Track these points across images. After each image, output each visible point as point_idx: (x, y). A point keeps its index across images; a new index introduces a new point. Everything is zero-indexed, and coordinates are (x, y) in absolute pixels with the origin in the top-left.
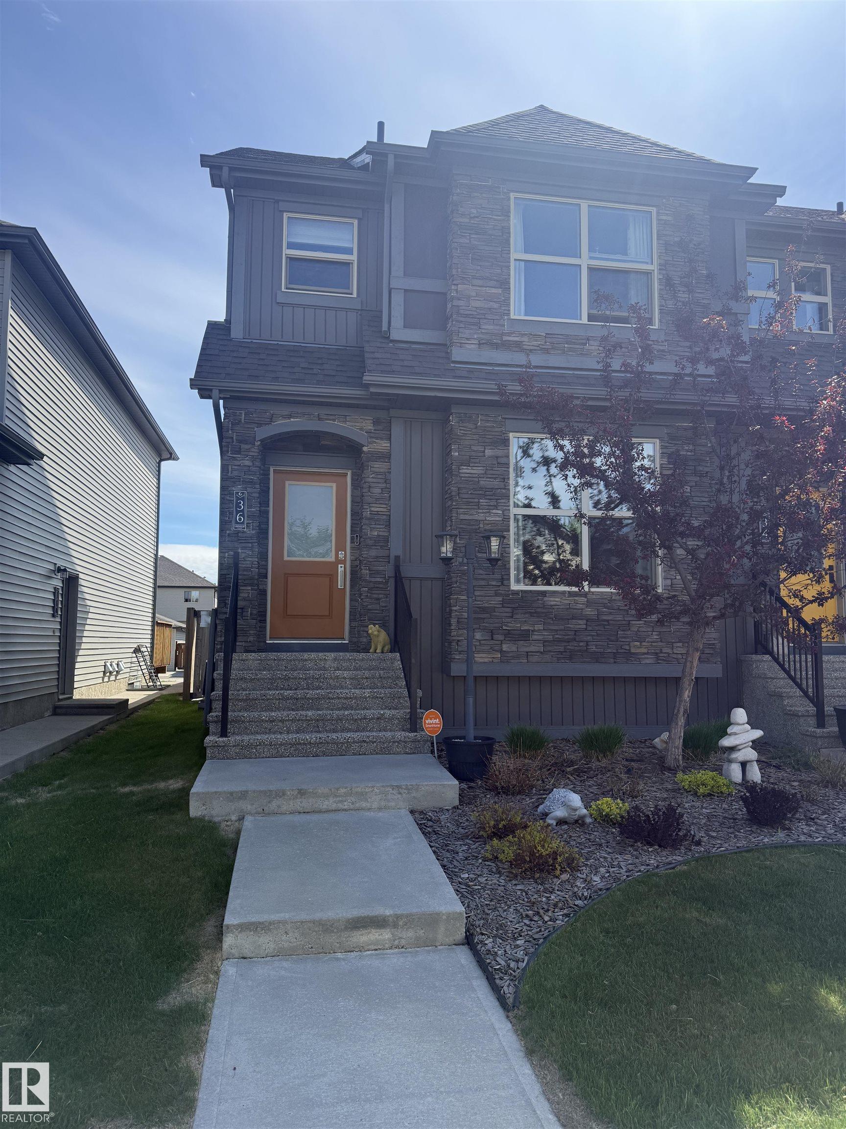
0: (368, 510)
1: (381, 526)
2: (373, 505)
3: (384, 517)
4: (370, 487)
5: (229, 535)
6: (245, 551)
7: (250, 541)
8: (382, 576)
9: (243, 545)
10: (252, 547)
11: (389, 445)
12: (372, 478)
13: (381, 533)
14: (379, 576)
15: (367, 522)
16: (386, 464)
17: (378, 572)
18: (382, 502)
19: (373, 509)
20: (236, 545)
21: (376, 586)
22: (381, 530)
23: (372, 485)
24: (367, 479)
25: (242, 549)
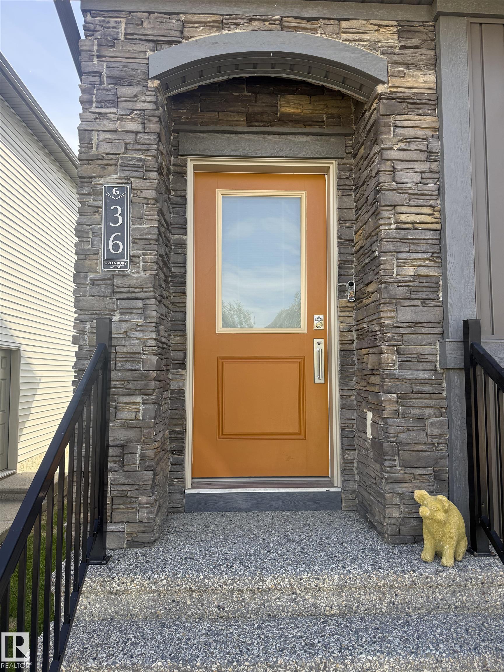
0: (392, 221)
1: (424, 256)
2: (404, 209)
3: (429, 235)
4: (394, 170)
5: (93, 282)
6: (127, 317)
7: (139, 295)
8: (430, 366)
9: (124, 303)
10: (144, 308)
11: (432, 78)
12: (399, 150)
13: (422, 271)
14: (420, 366)
15: (391, 246)
16: (428, 118)
17: (419, 357)
18: (422, 202)
19: (403, 218)
20: (109, 303)
21: (416, 388)
22: (422, 263)
23: (400, 165)
24: (389, 152)
25: (121, 313)
